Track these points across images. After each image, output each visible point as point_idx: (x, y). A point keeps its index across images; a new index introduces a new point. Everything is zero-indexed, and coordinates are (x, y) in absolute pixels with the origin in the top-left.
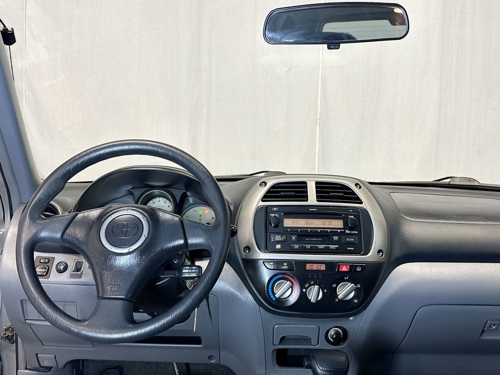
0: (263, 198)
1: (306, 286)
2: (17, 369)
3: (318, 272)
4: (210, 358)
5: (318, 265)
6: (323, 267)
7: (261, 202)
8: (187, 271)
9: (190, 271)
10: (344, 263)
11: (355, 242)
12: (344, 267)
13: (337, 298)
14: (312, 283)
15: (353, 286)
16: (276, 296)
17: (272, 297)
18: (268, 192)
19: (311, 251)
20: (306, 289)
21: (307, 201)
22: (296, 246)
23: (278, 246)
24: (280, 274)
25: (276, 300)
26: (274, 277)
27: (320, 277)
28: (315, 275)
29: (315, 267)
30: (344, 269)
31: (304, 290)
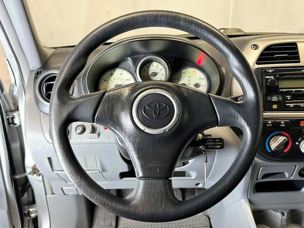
0: (257, 61)
1: (300, 140)
2: (46, 194)
4: (198, 184)
7: (256, 65)
8: (211, 143)
9: (214, 143)
16: (272, 149)
17: (268, 150)
18: (262, 54)
20: (300, 142)
21: (299, 62)
22: (292, 106)
24: (277, 131)
25: (271, 152)
26: (272, 133)
31: (297, 143)
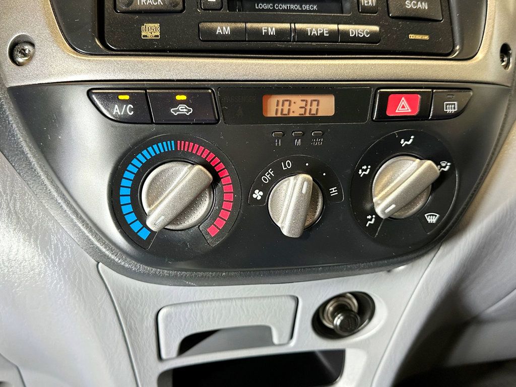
1: (266, 178)
3: (308, 122)
5: (309, 98)
6: (326, 106)
10: (406, 86)
11: (433, 15)
12: (403, 101)
13: (373, 212)
14: (288, 165)
15: (430, 167)
19: (279, 45)
22: (224, 29)
23: (151, 31)
24: (161, 140)
26: (139, 151)
27: (319, 142)
28: (297, 137)
29: (296, 106)
30: (403, 107)
31: (258, 195)
